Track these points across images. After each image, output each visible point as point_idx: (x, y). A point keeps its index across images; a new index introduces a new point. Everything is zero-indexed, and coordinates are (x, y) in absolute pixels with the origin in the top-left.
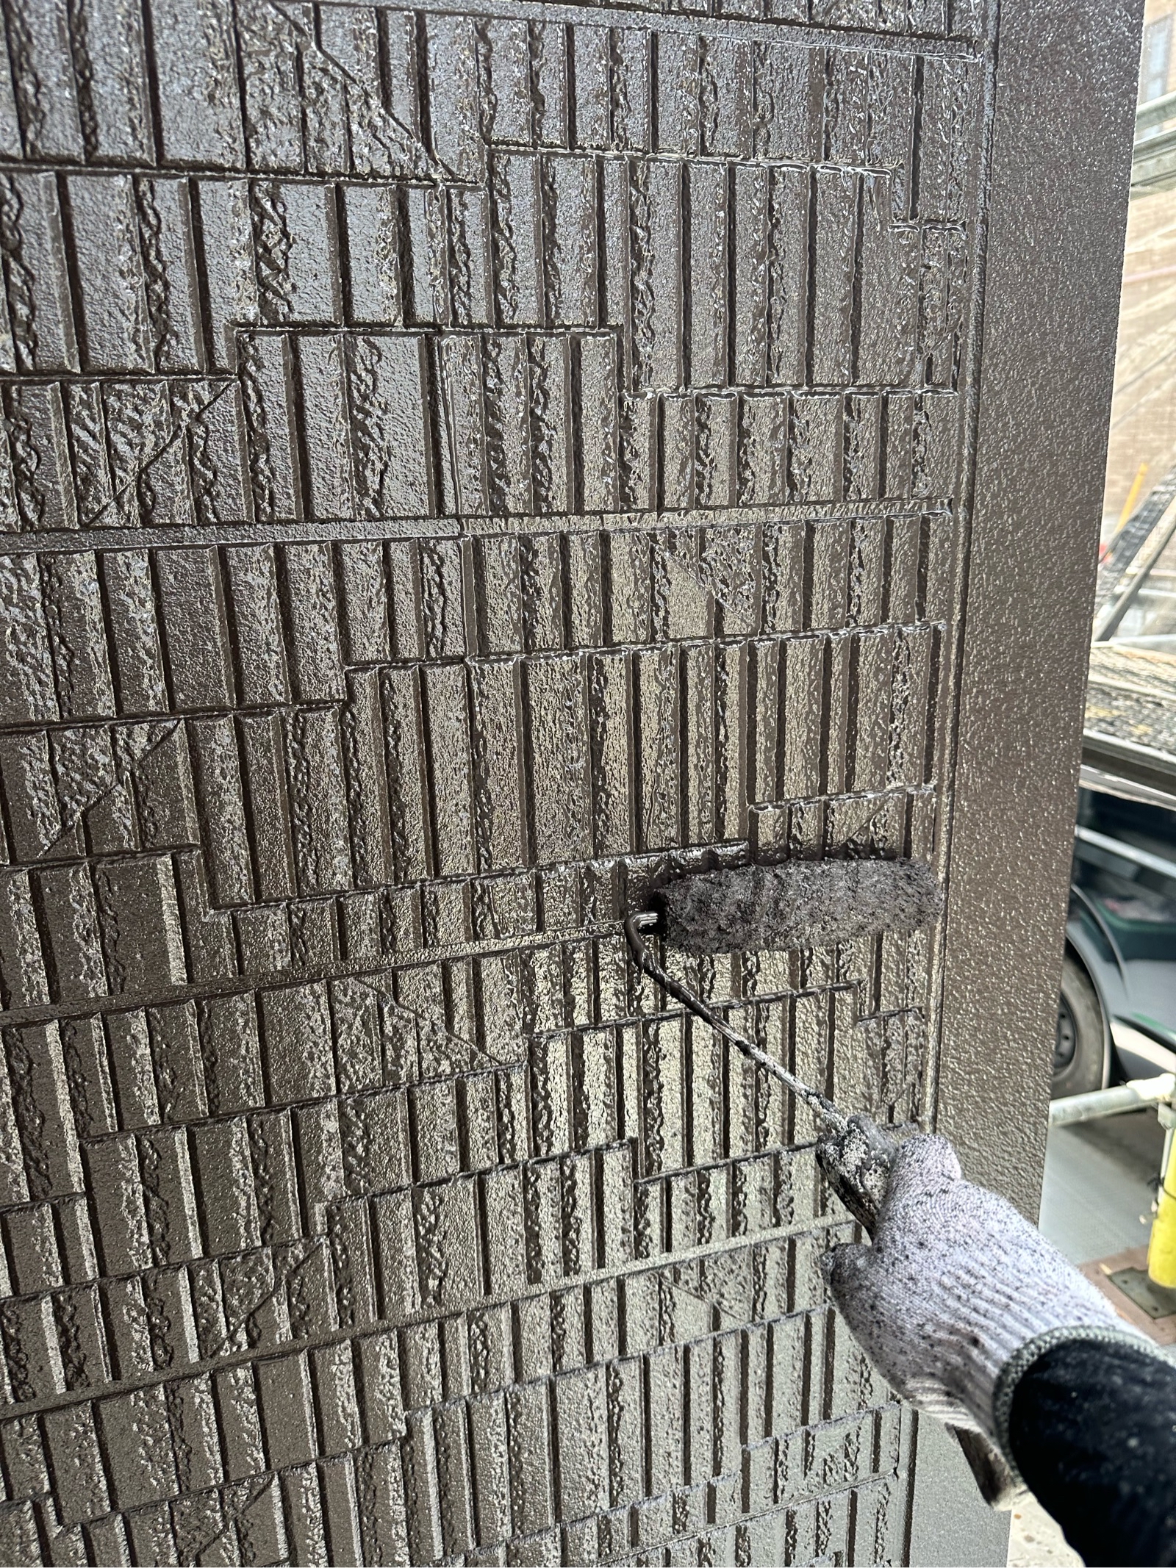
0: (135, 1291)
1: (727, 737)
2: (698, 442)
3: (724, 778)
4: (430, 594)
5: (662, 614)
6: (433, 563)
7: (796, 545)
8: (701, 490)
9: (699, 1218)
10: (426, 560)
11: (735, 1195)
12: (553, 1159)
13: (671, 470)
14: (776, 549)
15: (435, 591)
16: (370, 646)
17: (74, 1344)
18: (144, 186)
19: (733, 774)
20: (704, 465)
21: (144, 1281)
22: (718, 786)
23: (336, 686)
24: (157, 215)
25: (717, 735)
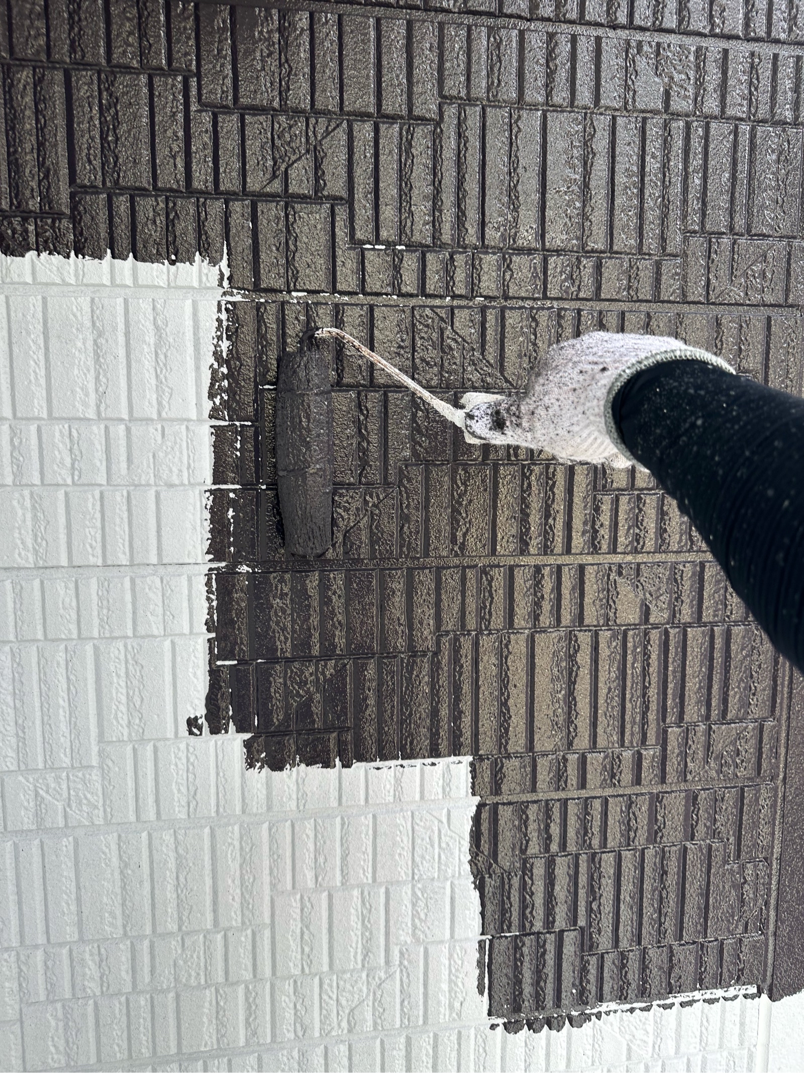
0: (289, 987)
1: (650, 684)
2: (637, 518)
3: (647, 708)
4: (484, 596)
5: (613, 611)
6: (487, 579)
7: (694, 574)
8: (638, 543)
9: (621, 983)
10: (484, 578)
11: (644, 970)
12: (533, 934)
13: (621, 532)
14: (681, 576)
15: (487, 594)
16: (450, 623)
17: (253, 1016)
18: (363, 397)
19: (653, 706)
20: (641, 530)
21: (295, 982)
22: (643, 712)
23: (430, 644)
24: (367, 410)
25: (644, 680)
